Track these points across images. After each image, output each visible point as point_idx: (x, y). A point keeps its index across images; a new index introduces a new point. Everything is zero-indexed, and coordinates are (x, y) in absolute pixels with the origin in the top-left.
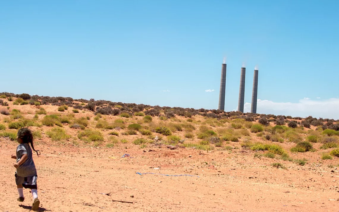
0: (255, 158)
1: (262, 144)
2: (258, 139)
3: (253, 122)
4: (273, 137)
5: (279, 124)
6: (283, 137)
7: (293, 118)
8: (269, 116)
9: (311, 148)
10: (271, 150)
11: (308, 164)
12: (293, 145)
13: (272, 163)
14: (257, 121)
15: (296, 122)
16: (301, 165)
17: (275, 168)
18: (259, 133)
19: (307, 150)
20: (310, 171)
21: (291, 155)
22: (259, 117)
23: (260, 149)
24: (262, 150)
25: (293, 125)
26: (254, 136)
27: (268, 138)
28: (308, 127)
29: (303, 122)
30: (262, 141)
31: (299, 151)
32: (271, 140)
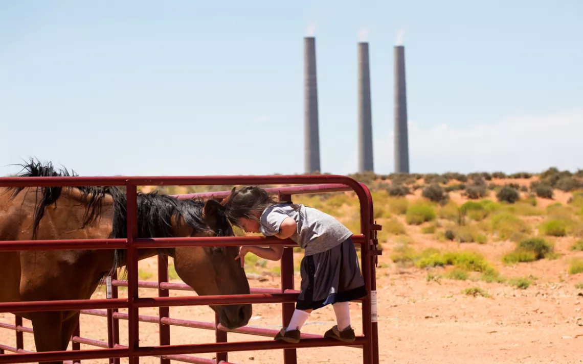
0: (430, 282)
1: (438, 251)
2: (427, 239)
3: (408, 197)
4: (460, 232)
5: (473, 195)
6: (485, 230)
7: (510, 177)
8: (447, 177)
9: (547, 251)
10: (461, 264)
11: (536, 285)
12: (509, 246)
13: (464, 289)
14: (419, 193)
15: (517, 187)
16: (522, 289)
17: (470, 298)
18: (427, 225)
19: (540, 257)
20: (537, 298)
21: (503, 271)
22: (421, 182)
23: (436, 264)
24: (441, 265)
25: (509, 196)
26: (416, 233)
27: (450, 237)
28: (548, 195)
29: (534, 185)
30: (438, 246)
31: (521, 261)
32: (457, 241)
